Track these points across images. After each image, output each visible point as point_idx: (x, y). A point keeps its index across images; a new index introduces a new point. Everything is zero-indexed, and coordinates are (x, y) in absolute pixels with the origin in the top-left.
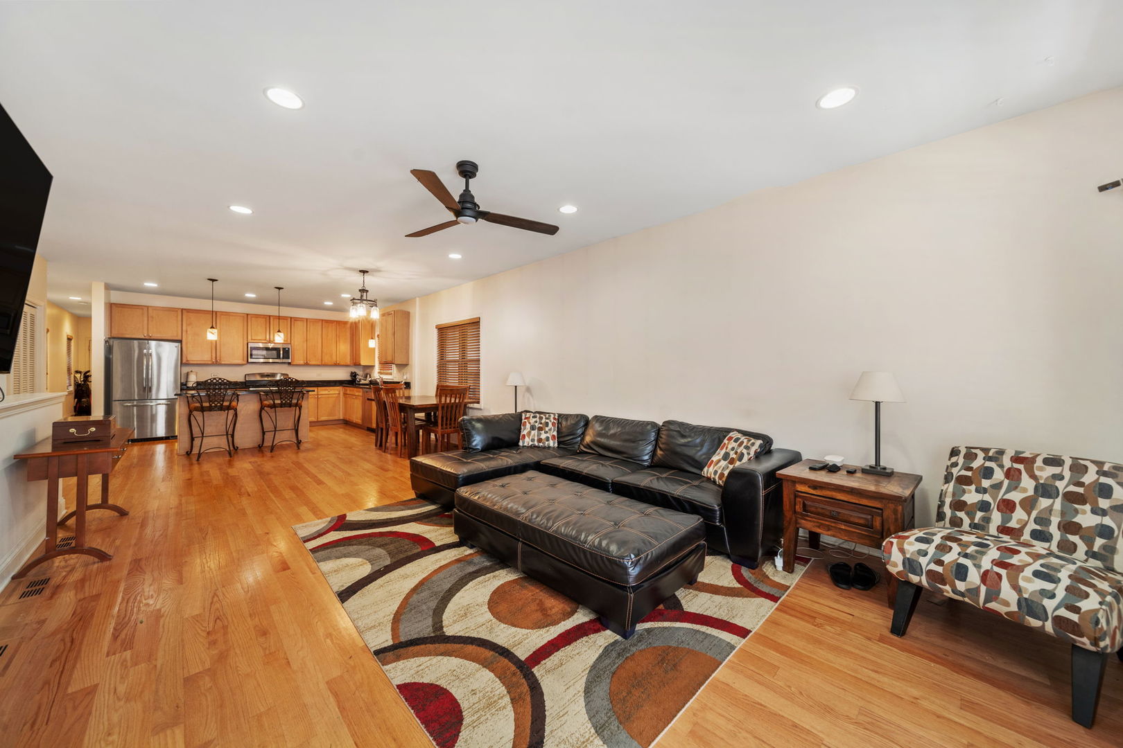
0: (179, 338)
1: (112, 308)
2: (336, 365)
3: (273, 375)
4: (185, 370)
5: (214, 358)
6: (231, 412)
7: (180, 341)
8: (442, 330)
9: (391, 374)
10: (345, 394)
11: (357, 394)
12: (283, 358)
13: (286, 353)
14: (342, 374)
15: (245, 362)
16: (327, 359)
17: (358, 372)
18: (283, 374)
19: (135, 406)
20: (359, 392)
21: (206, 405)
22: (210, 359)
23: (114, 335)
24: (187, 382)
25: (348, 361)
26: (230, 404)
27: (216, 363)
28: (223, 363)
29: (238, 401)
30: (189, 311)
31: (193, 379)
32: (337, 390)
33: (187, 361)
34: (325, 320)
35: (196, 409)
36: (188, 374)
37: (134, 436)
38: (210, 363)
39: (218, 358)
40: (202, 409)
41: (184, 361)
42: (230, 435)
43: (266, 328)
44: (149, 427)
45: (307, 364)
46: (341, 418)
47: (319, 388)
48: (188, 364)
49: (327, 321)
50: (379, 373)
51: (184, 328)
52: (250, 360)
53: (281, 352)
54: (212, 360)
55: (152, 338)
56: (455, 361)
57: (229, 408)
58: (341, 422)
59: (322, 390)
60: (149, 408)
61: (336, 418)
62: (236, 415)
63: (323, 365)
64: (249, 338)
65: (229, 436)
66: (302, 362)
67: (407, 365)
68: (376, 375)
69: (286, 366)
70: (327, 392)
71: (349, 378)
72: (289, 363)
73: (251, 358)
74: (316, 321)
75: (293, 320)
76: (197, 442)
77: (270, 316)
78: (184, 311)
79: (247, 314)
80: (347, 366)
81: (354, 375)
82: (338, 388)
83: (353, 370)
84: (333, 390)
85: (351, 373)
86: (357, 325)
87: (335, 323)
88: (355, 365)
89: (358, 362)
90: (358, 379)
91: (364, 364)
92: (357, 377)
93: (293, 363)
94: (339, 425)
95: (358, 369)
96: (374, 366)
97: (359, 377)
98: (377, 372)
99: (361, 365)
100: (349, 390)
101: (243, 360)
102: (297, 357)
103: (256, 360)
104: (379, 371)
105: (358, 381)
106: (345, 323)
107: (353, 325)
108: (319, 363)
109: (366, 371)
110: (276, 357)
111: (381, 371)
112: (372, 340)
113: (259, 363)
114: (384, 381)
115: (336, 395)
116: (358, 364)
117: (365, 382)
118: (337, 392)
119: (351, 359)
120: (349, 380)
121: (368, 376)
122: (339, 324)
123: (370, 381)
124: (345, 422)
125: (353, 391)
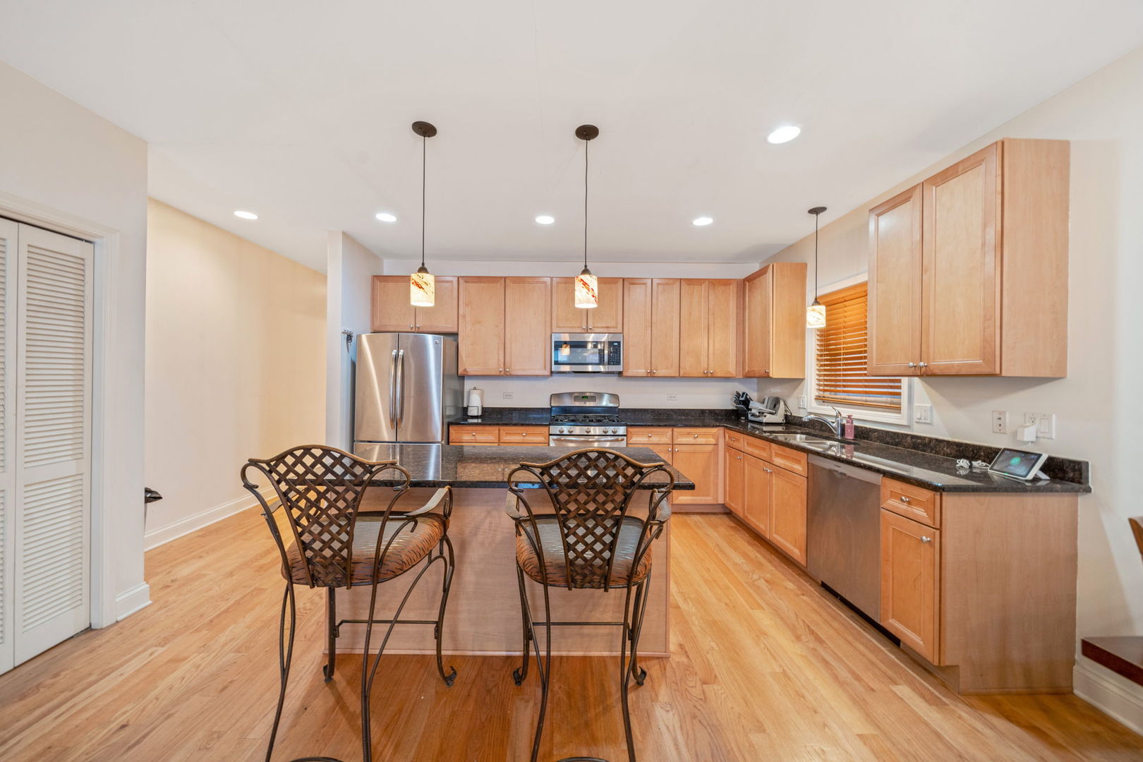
0: (454, 330)
2: (708, 377)
3: (597, 397)
4: (467, 386)
5: (502, 365)
7: (455, 335)
9: (897, 409)
10: (729, 447)
11: (778, 461)
12: (609, 364)
13: (615, 352)
14: (718, 398)
15: (549, 373)
16: (689, 367)
17: (753, 395)
18: (610, 396)
20: (798, 462)
22: (497, 367)
25: (732, 369)
27: (505, 375)
28: (513, 373)
30: (469, 280)
31: (477, 406)
32: (713, 436)
33: (465, 370)
34: (686, 280)
38: (497, 373)
39: (507, 365)
41: (460, 371)
45: (651, 376)
46: (720, 502)
47: (676, 430)
48: (466, 377)
49: (690, 282)
50: (818, 398)
51: (461, 312)
52: (554, 368)
53: (607, 351)
54: (499, 368)
55: (421, 330)
59: (682, 435)
61: (708, 500)
63: (682, 378)
64: (554, 325)
66: (642, 372)
67: (1058, 378)
68: (807, 403)
69: (614, 379)
70: (690, 440)
71: (731, 406)
72: (620, 374)
73: (557, 363)
74: (667, 282)
75: (626, 282)
78: (462, 280)
79: (552, 278)
80: (727, 379)
81: (743, 401)
82: (714, 430)
83: (741, 388)
84: (705, 435)
85: (738, 395)
86: (755, 281)
87: (707, 282)
88: (748, 377)
89: (758, 369)
90: (753, 411)
91: (775, 373)
92: (752, 405)
93: (625, 374)
94: (713, 518)
95: (755, 387)
96: (803, 379)
97: (755, 406)
98: (813, 397)
99: (765, 378)
100: (743, 442)
101: (545, 368)
102: (634, 361)
103: (567, 368)
104: (821, 393)
105: (753, 415)
106: (725, 283)
107: (744, 285)
108: (673, 372)
109: (776, 391)
110: (598, 362)
111: (827, 394)
112: (817, 307)
113: (569, 372)
114: (856, 428)
115: (710, 448)
116: (757, 375)
117: (779, 418)
118: (712, 441)
119: (741, 362)
120: (733, 410)
121: (782, 403)
122: (714, 285)
123: (786, 416)
124: (728, 513)
125: (764, 449)
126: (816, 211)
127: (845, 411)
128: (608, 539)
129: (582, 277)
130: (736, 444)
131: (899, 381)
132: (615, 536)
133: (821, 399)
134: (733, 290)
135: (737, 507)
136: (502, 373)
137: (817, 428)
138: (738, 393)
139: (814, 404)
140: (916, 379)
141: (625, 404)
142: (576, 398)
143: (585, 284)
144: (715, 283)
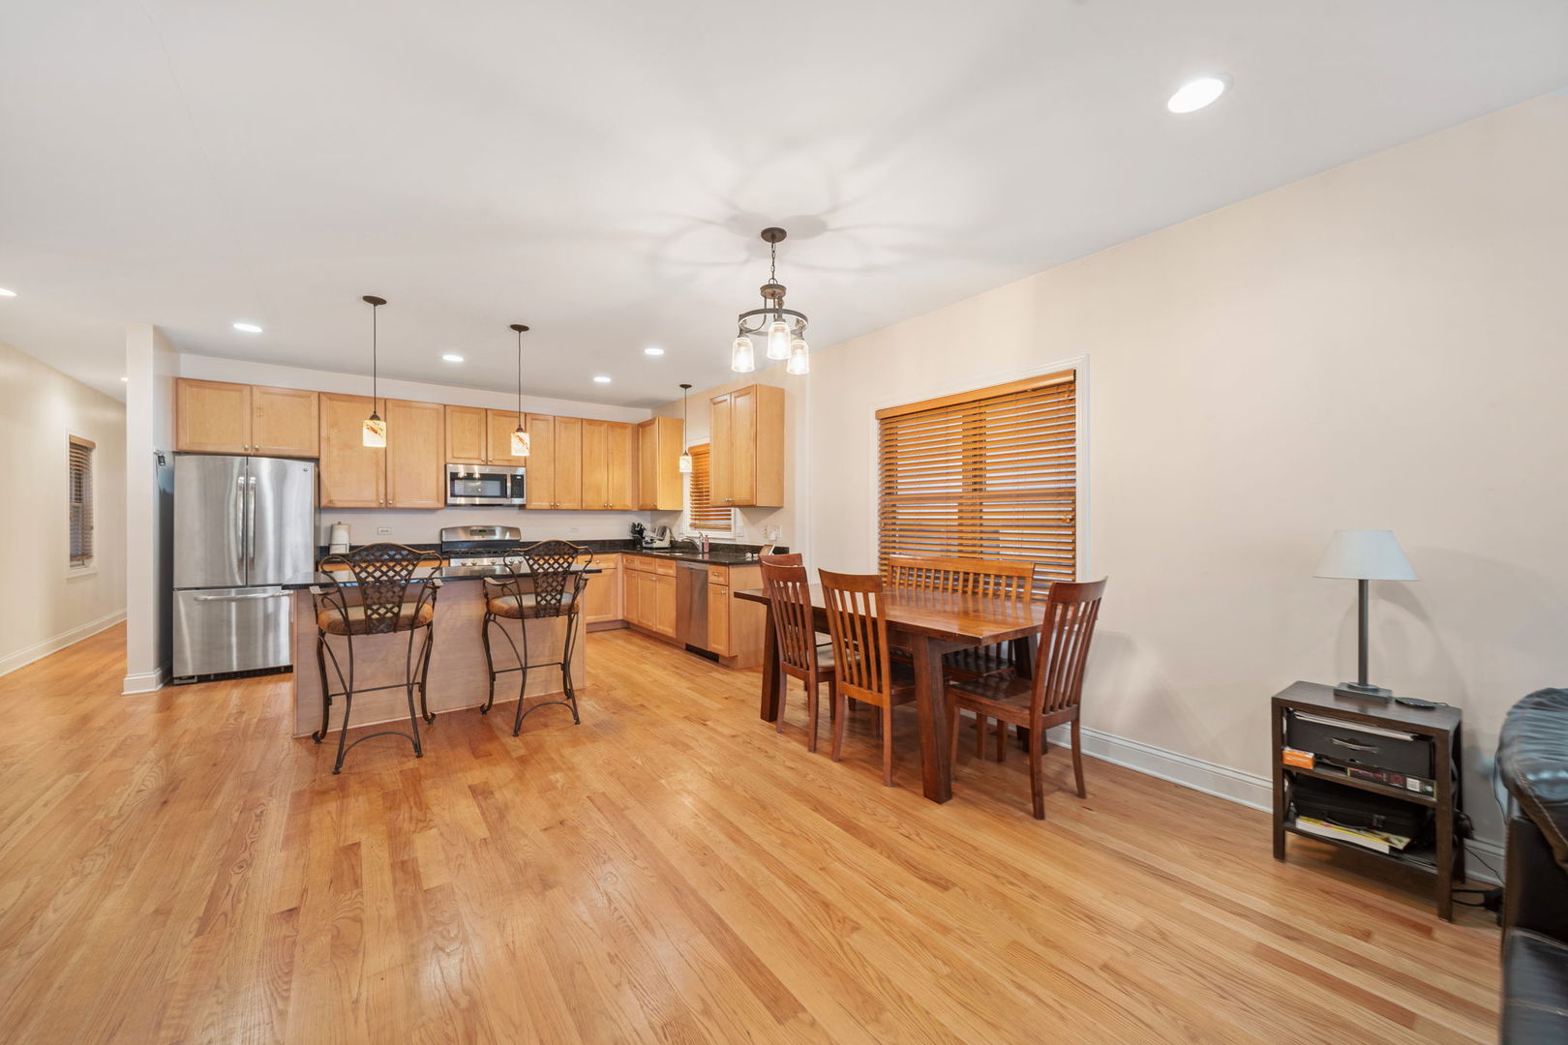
0: (315, 454)
1: (180, 390)
2: (608, 510)
3: (491, 531)
4: (327, 520)
5: (383, 497)
6: (419, 635)
7: (316, 460)
8: (890, 421)
9: (728, 528)
10: (626, 569)
11: (660, 571)
12: (512, 497)
13: (519, 485)
14: (616, 529)
15: (442, 505)
16: (590, 501)
17: (647, 525)
18: (506, 529)
19: (233, 600)
20: (671, 568)
21: (357, 614)
22: (374, 498)
23: (184, 446)
24: (330, 545)
25: (628, 501)
26: (418, 610)
27: (387, 508)
28: (399, 505)
29: (434, 599)
30: (333, 396)
31: (341, 544)
32: (613, 560)
33: (331, 501)
34: (587, 420)
35: (334, 628)
36: (332, 529)
37: (231, 665)
38: (374, 505)
39: (390, 497)
40: (348, 628)
41: (324, 502)
42: (417, 685)
43: (480, 435)
44: (260, 644)
45: (554, 509)
46: (620, 617)
48: (332, 509)
49: (591, 422)
50: (691, 525)
51: (323, 434)
52: (451, 500)
53: (509, 484)
54: (378, 500)
55: (260, 452)
56: (948, 498)
57: (413, 623)
58: (619, 626)
60: (260, 604)
61: (610, 617)
62: (430, 637)
63: (583, 511)
64: (449, 455)
65: (416, 688)
66: (545, 505)
67: (782, 507)
68: (684, 529)
69: (515, 511)
71: (628, 536)
72: (522, 507)
73: (453, 495)
74: (569, 421)
75: (528, 417)
76: (338, 704)
77: (486, 410)
78: (322, 396)
79: (445, 406)
80: (624, 511)
81: (638, 531)
82: (615, 555)
83: (637, 520)
84: (605, 561)
85: (634, 526)
86: (647, 428)
87: (606, 425)
88: (642, 510)
89: (649, 503)
90: (647, 539)
91: (661, 506)
92: (645, 534)
93: (528, 507)
94: (615, 632)
95: (649, 518)
96: (682, 511)
97: (648, 534)
98: (688, 524)
99: (654, 510)
100: (638, 562)
101: (438, 500)
102: (537, 494)
103: (462, 501)
104: (694, 521)
105: (647, 543)
106: (622, 426)
107: (638, 430)
108: (576, 505)
109: (664, 521)
110: (499, 494)
111: (697, 522)
112: (686, 457)
113: (465, 505)
114: (710, 544)
115: (610, 571)
116: (648, 508)
117: (666, 543)
118: (612, 565)
119: (636, 496)
120: (629, 540)
121: (668, 531)
122: (612, 427)
123: (671, 542)
124: (628, 626)
125: (651, 564)
126: (685, 386)
127: (705, 533)
128: (559, 588)
129: (518, 434)
130: (631, 566)
131: (730, 511)
132: (563, 586)
133: (694, 526)
134: (628, 432)
135: (634, 618)
136: (383, 505)
137: (689, 547)
138: (634, 524)
139: (689, 529)
140: (737, 509)
141: (526, 537)
142: (473, 532)
143: (521, 439)
144: (615, 425)
